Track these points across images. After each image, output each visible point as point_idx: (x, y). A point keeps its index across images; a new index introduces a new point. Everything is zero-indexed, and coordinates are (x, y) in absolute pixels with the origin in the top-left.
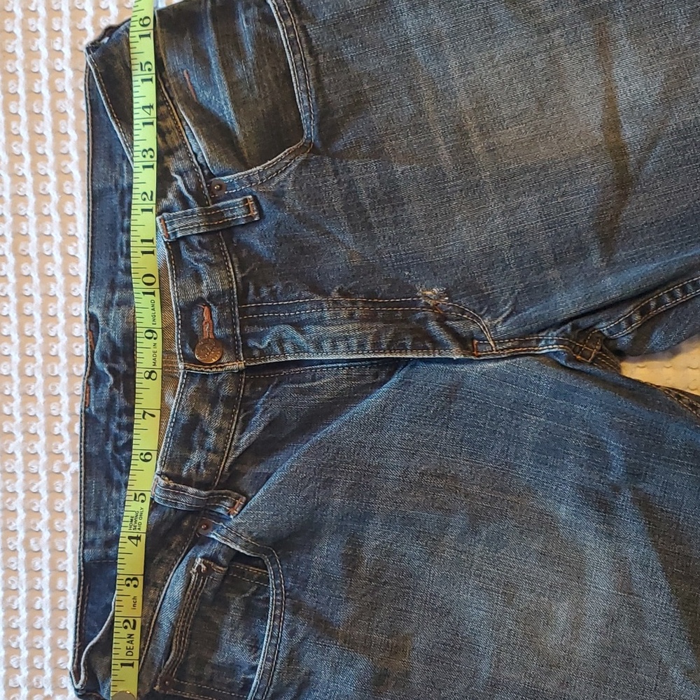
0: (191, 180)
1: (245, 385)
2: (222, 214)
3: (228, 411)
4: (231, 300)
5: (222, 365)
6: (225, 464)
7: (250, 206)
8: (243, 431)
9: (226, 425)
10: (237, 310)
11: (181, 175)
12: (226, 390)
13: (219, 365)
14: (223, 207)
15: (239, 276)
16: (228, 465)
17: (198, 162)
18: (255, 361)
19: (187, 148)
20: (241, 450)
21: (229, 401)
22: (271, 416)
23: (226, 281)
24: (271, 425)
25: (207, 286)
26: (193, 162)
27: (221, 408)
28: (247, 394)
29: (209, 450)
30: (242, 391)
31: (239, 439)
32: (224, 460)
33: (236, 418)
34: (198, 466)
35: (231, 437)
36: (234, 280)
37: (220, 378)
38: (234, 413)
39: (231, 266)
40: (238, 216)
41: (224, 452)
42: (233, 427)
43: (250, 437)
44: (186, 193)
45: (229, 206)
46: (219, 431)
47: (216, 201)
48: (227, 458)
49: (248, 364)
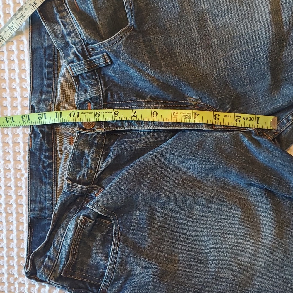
0: (79, 47)
1: (106, 138)
2: (94, 62)
3: (98, 150)
4: (100, 100)
5: (94, 130)
6: (96, 174)
7: (106, 58)
8: (104, 160)
9: (96, 157)
10: (102, 105)
11: (75, 45)
12: (97, 141)
13: (93, 130)
14: (95, 59)
15: (104, 89)
16: (97, 175)
17: (82, 38)
18: (110, 129)
19: (76, 32)
20: (103, 168)
21: (98, 146)
22: (117, 154)
23: (97, 92)
24: (117, 157)
25: (89, 94)
26: (79, 38)
27: (94, 149)
28: (107, 143)
29: (89, 168)
30: (104, 141)
31: (103, 164)
32: (96, 173)
33: (101, 154)
34: (84, 175)
35: (99, 162)
36: (101, 91)
37: (94, 136)
38: (100, 152)
39: (100, 85)
40: (101, 63)
41: (96, 169)
42: (100, 158)
43: (107, 163)
44: (78, 54)
45: (97, 58)
46: (93, 159)
47: (91, 56)
48: (97, 172)
49: (106, 130)
